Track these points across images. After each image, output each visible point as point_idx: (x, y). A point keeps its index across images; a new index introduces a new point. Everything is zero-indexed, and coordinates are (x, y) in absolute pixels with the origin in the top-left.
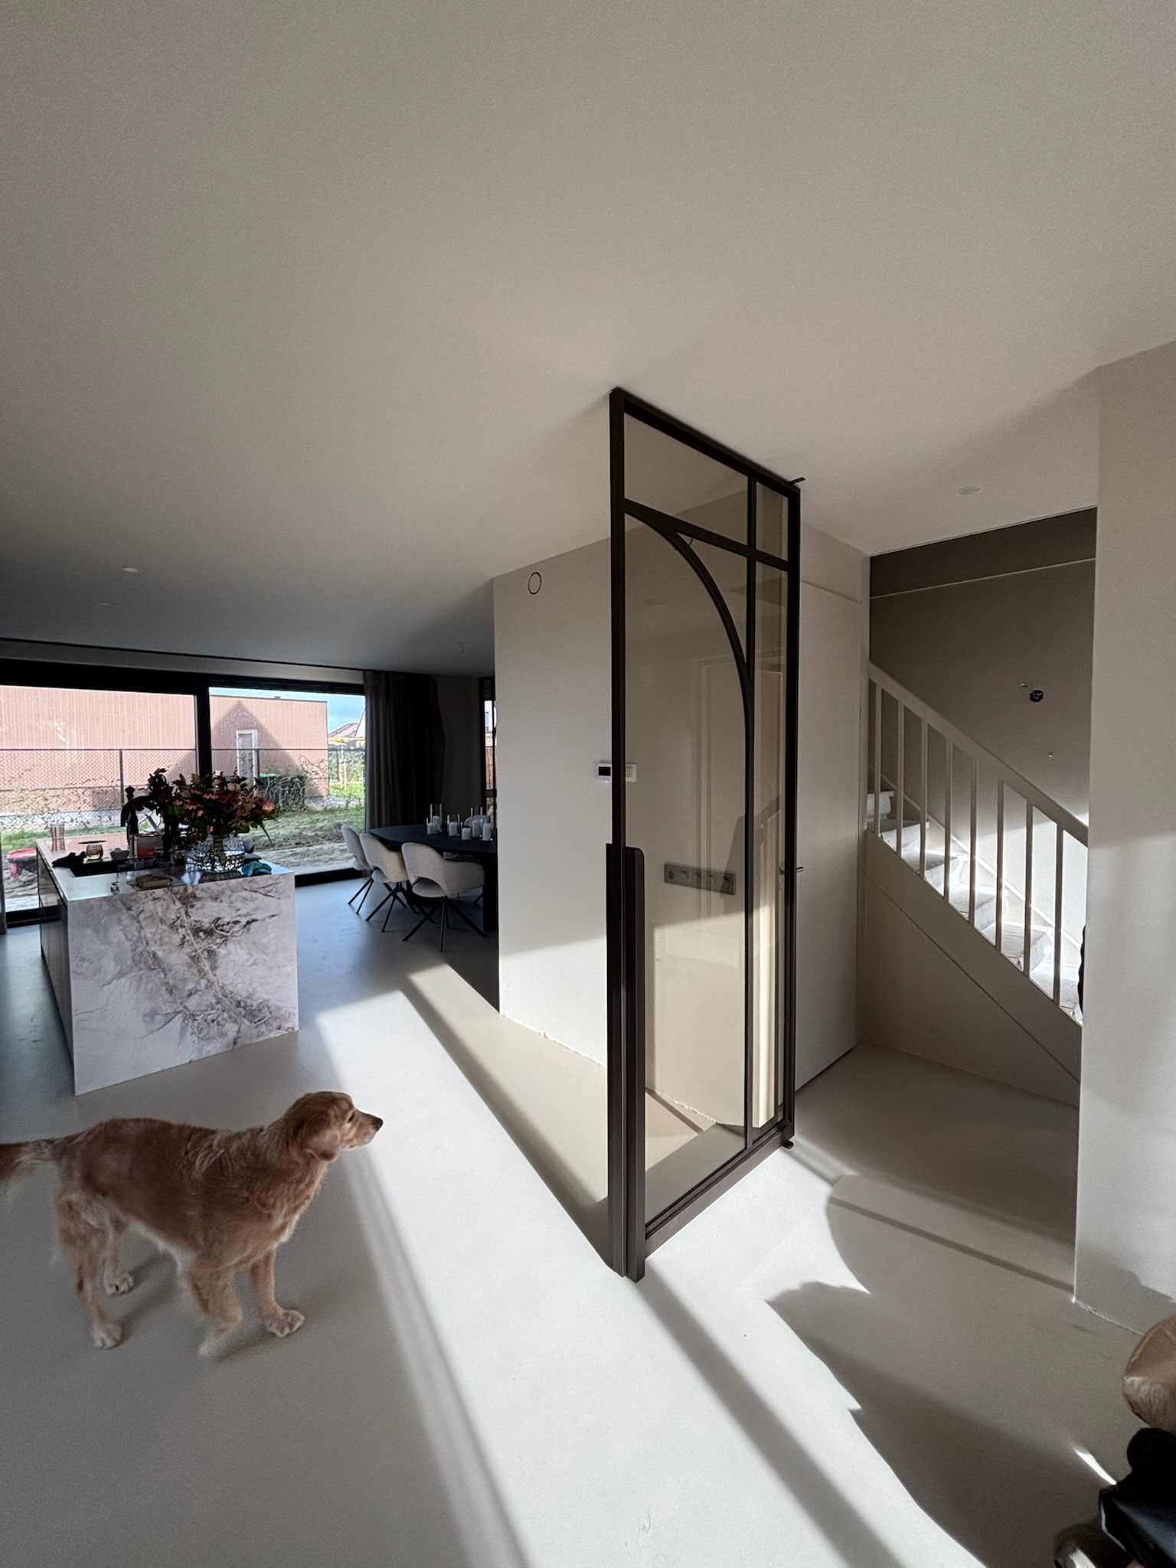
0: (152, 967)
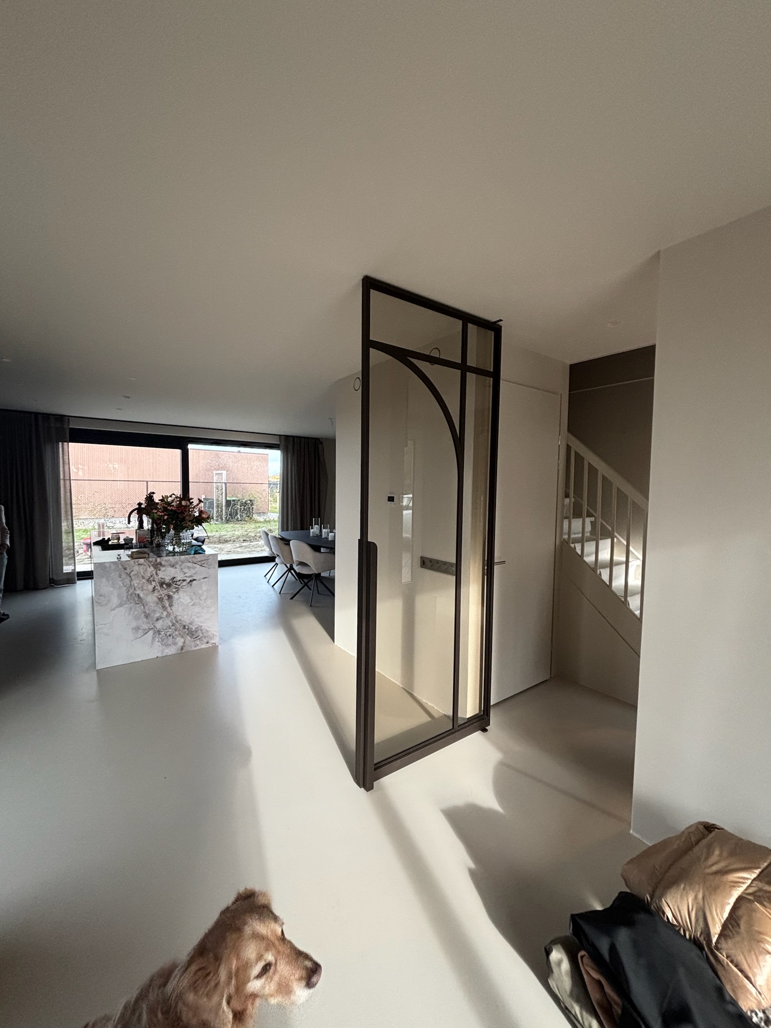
0: (137, 602)
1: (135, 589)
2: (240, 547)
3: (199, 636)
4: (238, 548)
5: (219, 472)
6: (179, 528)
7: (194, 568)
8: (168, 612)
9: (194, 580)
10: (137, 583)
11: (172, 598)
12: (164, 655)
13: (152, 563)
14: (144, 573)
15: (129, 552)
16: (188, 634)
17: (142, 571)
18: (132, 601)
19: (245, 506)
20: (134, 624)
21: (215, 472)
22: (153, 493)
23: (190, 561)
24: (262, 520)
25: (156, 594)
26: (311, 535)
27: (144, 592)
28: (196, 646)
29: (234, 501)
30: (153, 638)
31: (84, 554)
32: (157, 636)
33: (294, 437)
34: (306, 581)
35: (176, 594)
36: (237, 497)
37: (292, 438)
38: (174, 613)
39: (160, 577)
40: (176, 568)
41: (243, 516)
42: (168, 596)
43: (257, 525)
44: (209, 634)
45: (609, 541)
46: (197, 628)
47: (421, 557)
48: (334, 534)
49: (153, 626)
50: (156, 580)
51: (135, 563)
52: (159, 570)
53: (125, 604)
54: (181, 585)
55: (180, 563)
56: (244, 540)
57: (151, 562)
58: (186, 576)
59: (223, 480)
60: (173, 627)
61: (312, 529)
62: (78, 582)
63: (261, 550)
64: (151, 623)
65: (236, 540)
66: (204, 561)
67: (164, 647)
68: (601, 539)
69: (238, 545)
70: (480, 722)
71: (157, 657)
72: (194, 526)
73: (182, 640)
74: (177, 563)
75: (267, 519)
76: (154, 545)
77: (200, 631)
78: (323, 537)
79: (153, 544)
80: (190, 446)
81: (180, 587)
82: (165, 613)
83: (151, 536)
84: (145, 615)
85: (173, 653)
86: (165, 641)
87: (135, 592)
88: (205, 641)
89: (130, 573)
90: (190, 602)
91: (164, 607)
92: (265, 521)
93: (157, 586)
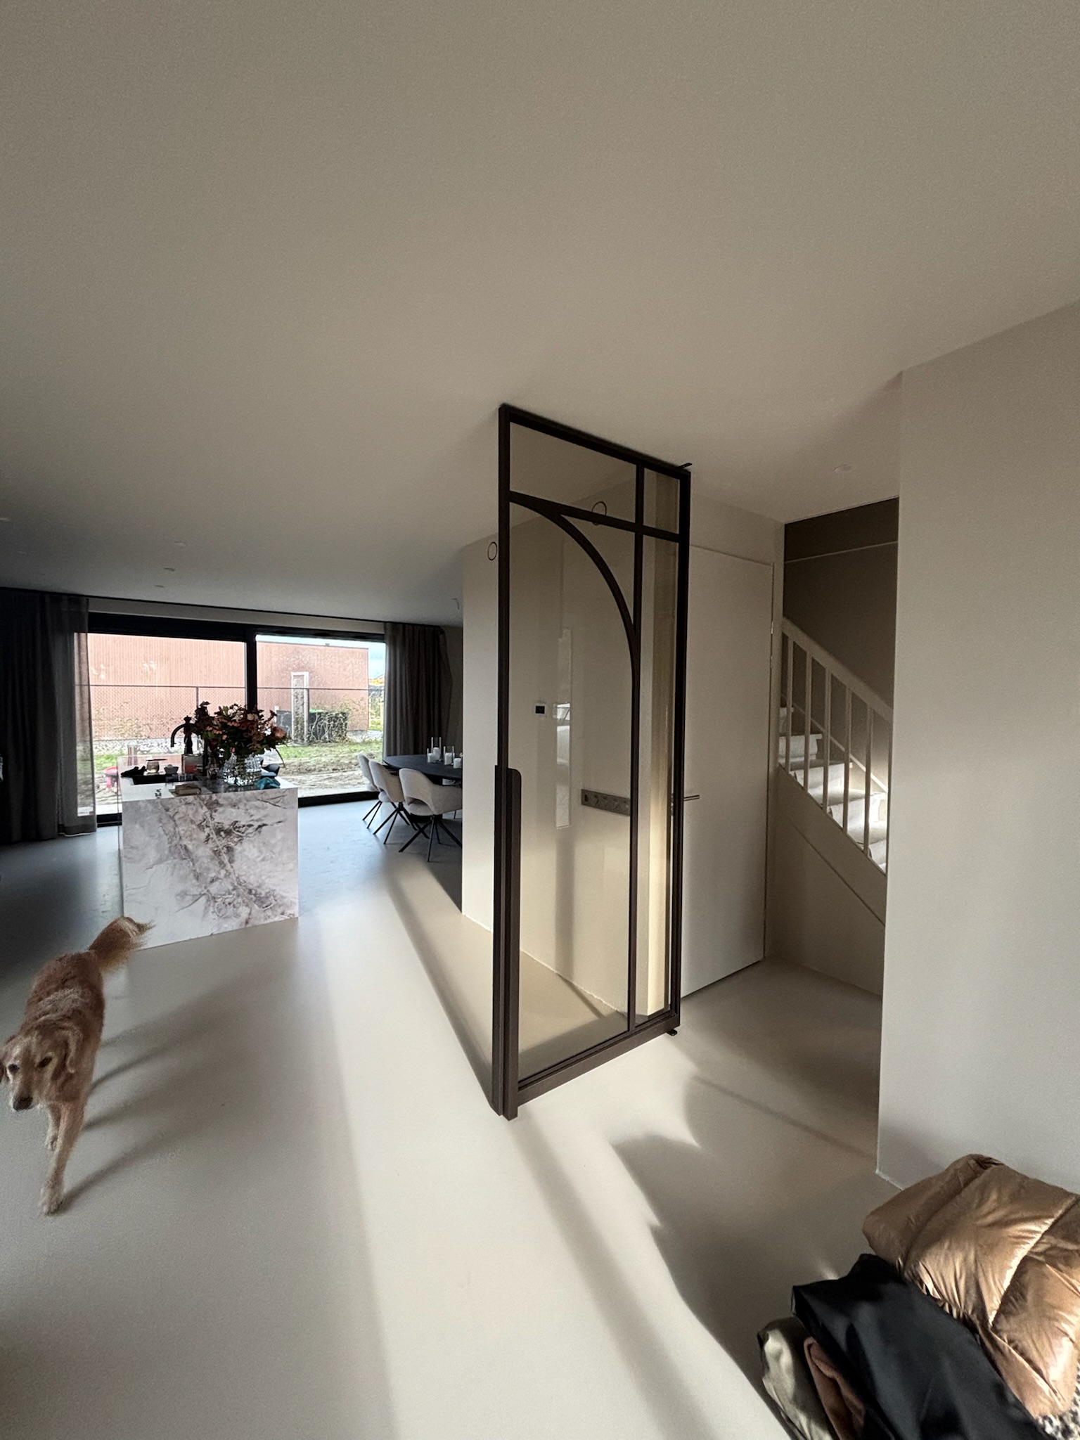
0: (184, 857)
1: (180, 838)
2: (328, 779)
3: (271, 904)
4: (325, 779)
5: (300, 673)
6: (243, 753)
7: (264, 808)
8: (227, 871)
9: (264, 825)
10: (183, 830)
11: (232, 851)
12: (222, 931)
13: (205, 802)
14: (194, 815)
15: (173, 786)
16: (255, 902)
17: (190, 812)
18: (176, 856)
19: (335, 722)
20: (180, 888)
21: (293, 674)
22: (207, 703)
23: (259, 798)
24: (359, 741)
25: (211, 844)
26: (429, 761)
27: (194, 842)
28: (266, 919)
29: (319, 714)
30: (206, 908)
31: (107, 789)
32: (212, 905)
33: (404, 625)
34: (422, 826)
35: (239, 844)
36: (325, 709)
37: (401, 625)
38: (237, 872)
39: (216, 820)
40: (239, 808)
41: (332, 736)
42: (228, 848)
43: (353, 748)
44: (285, 900)
45: (842, 766)
46: (269, 892)
47: (583, 791)
48: (460, 759)
49: (205, 891)
50: (211, 825)
51: (181, 802)
52: (216, 811)
53: (167, 858)
54: (246, 832)
55: (245, 801)
56: (334, 770)
57: (203, 800)
58: (253, 820)
59: (305, 685)
60: (234, 892)
61: (430, 752)
62: (99, 830)
63: (359, 783)
64: (204, 885)
65: (323, 769)
66: (279, 799)
67: (221, 920)
68: (831, 764)
69: (325, 776)
70: (667, 1021)
71: (212, 934)
72: (265, 749)
73: (247, 910)
74: (240, 801)
75: (366, 740)
76: (208, 776)
77: (272, 897)
78: (446, 763)
79: (206, 775)
80: (259, 638)
81: (244, 835)
82: (223, 872)
83: (203, 763)
84: (195, 875)
85: (235, 928)
86: (222, 912)
87: (180, 843)
88: (280, 911)
89: (174, 815)
90: (258, 857)
91: (221, 864)
92: (364, 743)
93: (212, 833)
